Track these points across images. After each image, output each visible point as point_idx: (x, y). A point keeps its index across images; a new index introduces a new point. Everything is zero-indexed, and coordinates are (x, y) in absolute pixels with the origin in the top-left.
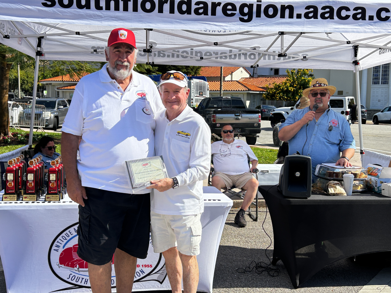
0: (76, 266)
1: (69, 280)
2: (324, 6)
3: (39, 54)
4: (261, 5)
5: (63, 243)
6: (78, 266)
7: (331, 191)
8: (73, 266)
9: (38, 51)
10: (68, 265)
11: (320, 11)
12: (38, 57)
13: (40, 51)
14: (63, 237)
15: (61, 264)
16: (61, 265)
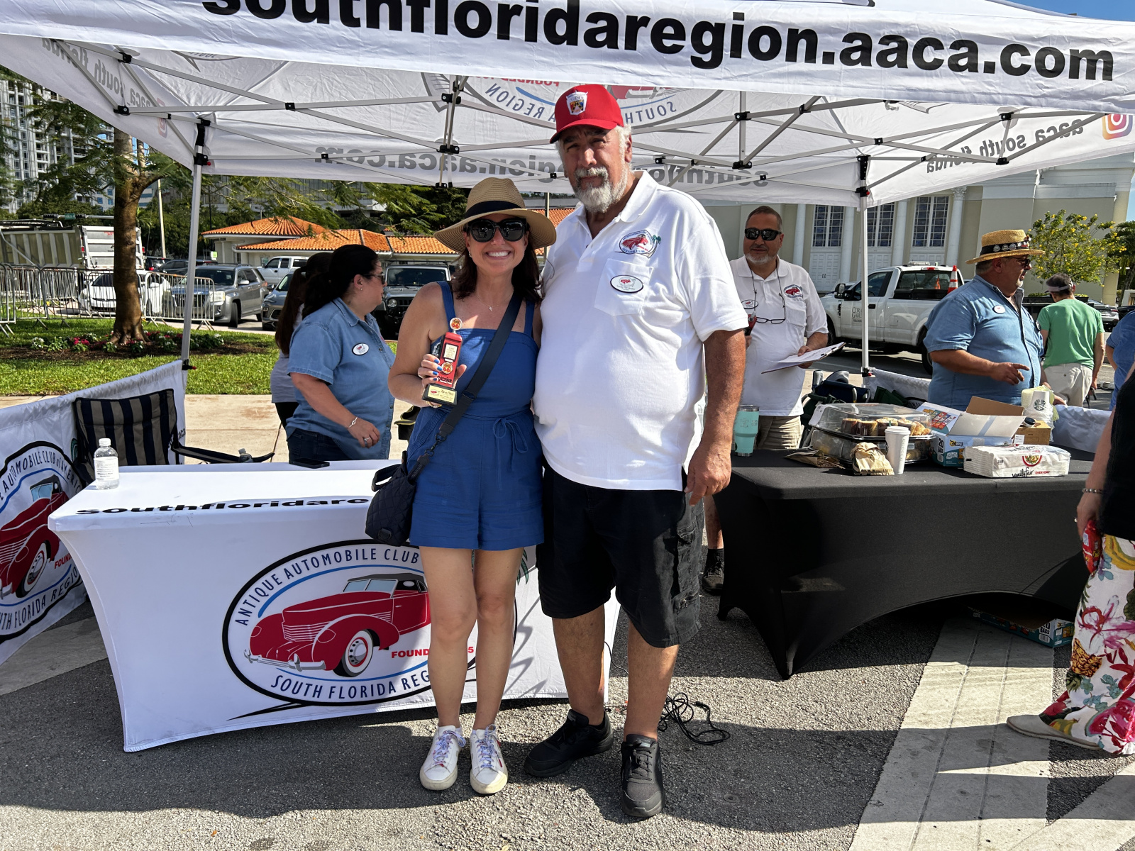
0: (292, 658)
1: (277, 691)
2: (886, 34)
3: (201, 160)
4: (742, 27)
5: (259, 606)
6: (296, 657)
7: (863, 465)
8: (284, 657)
9: (198, 154)
10: (272, 656)
11: (877, 48)
12: (199, 167)
13: (202, 156)
14: (259, 591)
15: (254, 654)
16: (256, 657)
